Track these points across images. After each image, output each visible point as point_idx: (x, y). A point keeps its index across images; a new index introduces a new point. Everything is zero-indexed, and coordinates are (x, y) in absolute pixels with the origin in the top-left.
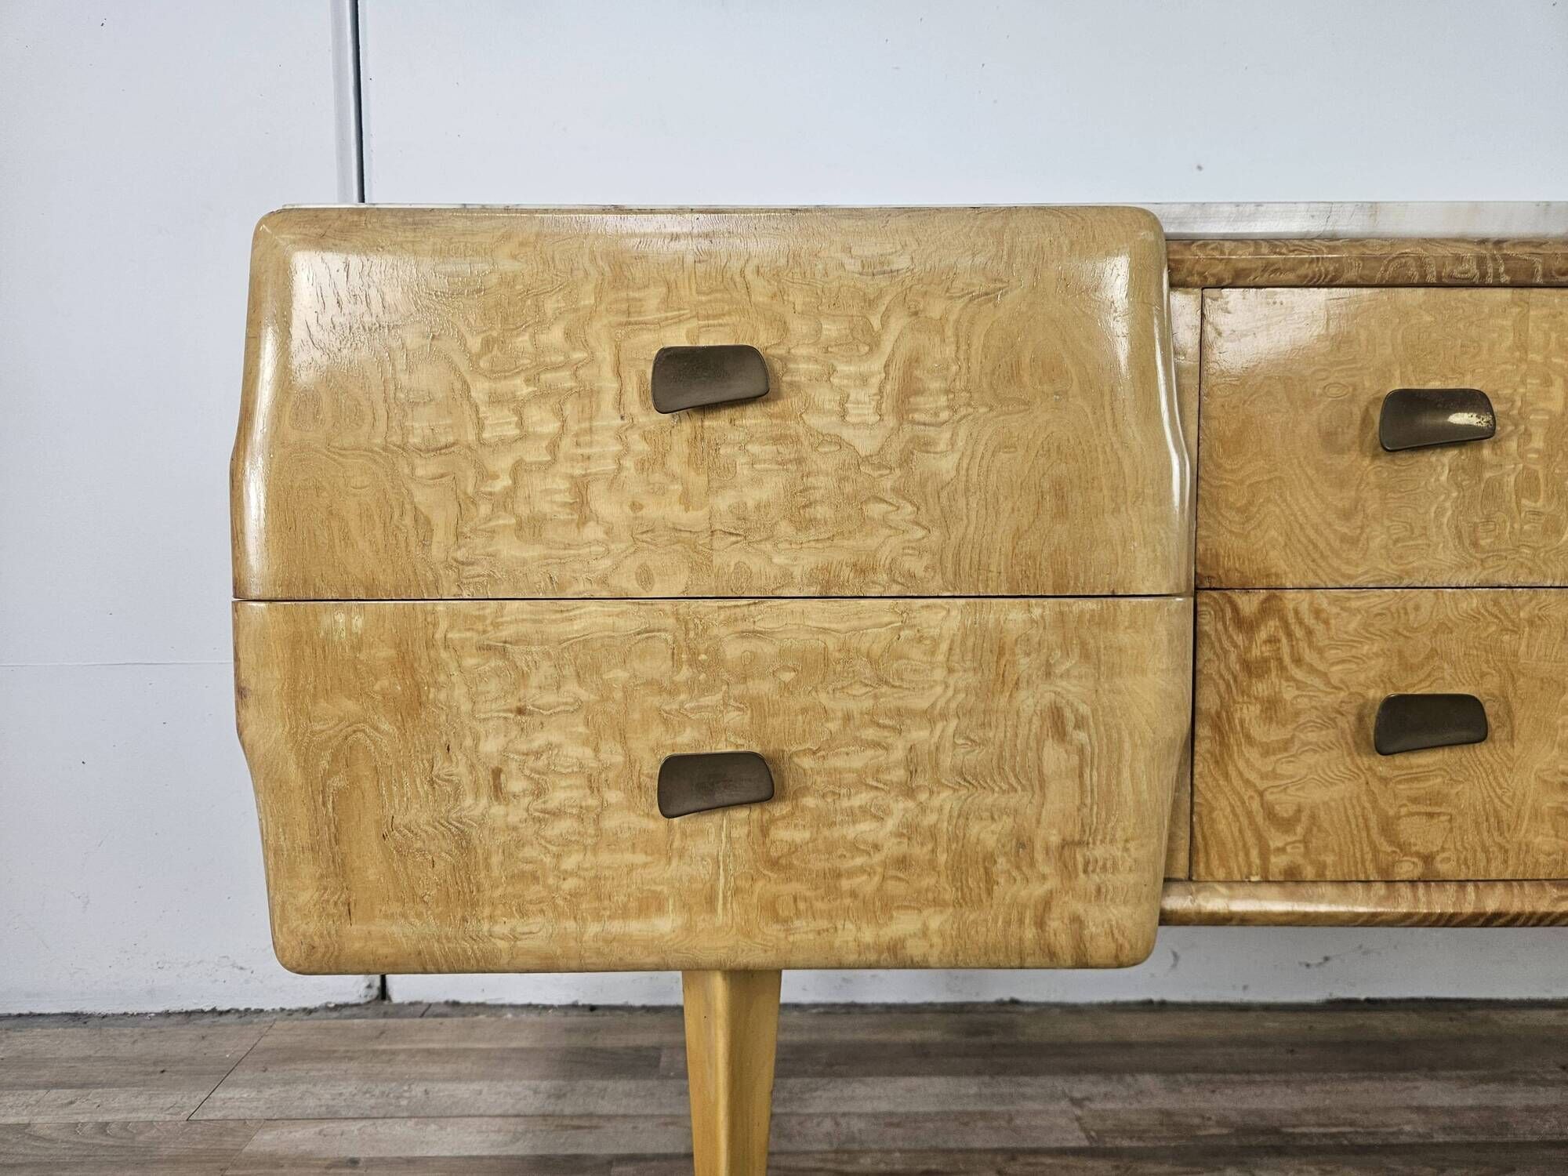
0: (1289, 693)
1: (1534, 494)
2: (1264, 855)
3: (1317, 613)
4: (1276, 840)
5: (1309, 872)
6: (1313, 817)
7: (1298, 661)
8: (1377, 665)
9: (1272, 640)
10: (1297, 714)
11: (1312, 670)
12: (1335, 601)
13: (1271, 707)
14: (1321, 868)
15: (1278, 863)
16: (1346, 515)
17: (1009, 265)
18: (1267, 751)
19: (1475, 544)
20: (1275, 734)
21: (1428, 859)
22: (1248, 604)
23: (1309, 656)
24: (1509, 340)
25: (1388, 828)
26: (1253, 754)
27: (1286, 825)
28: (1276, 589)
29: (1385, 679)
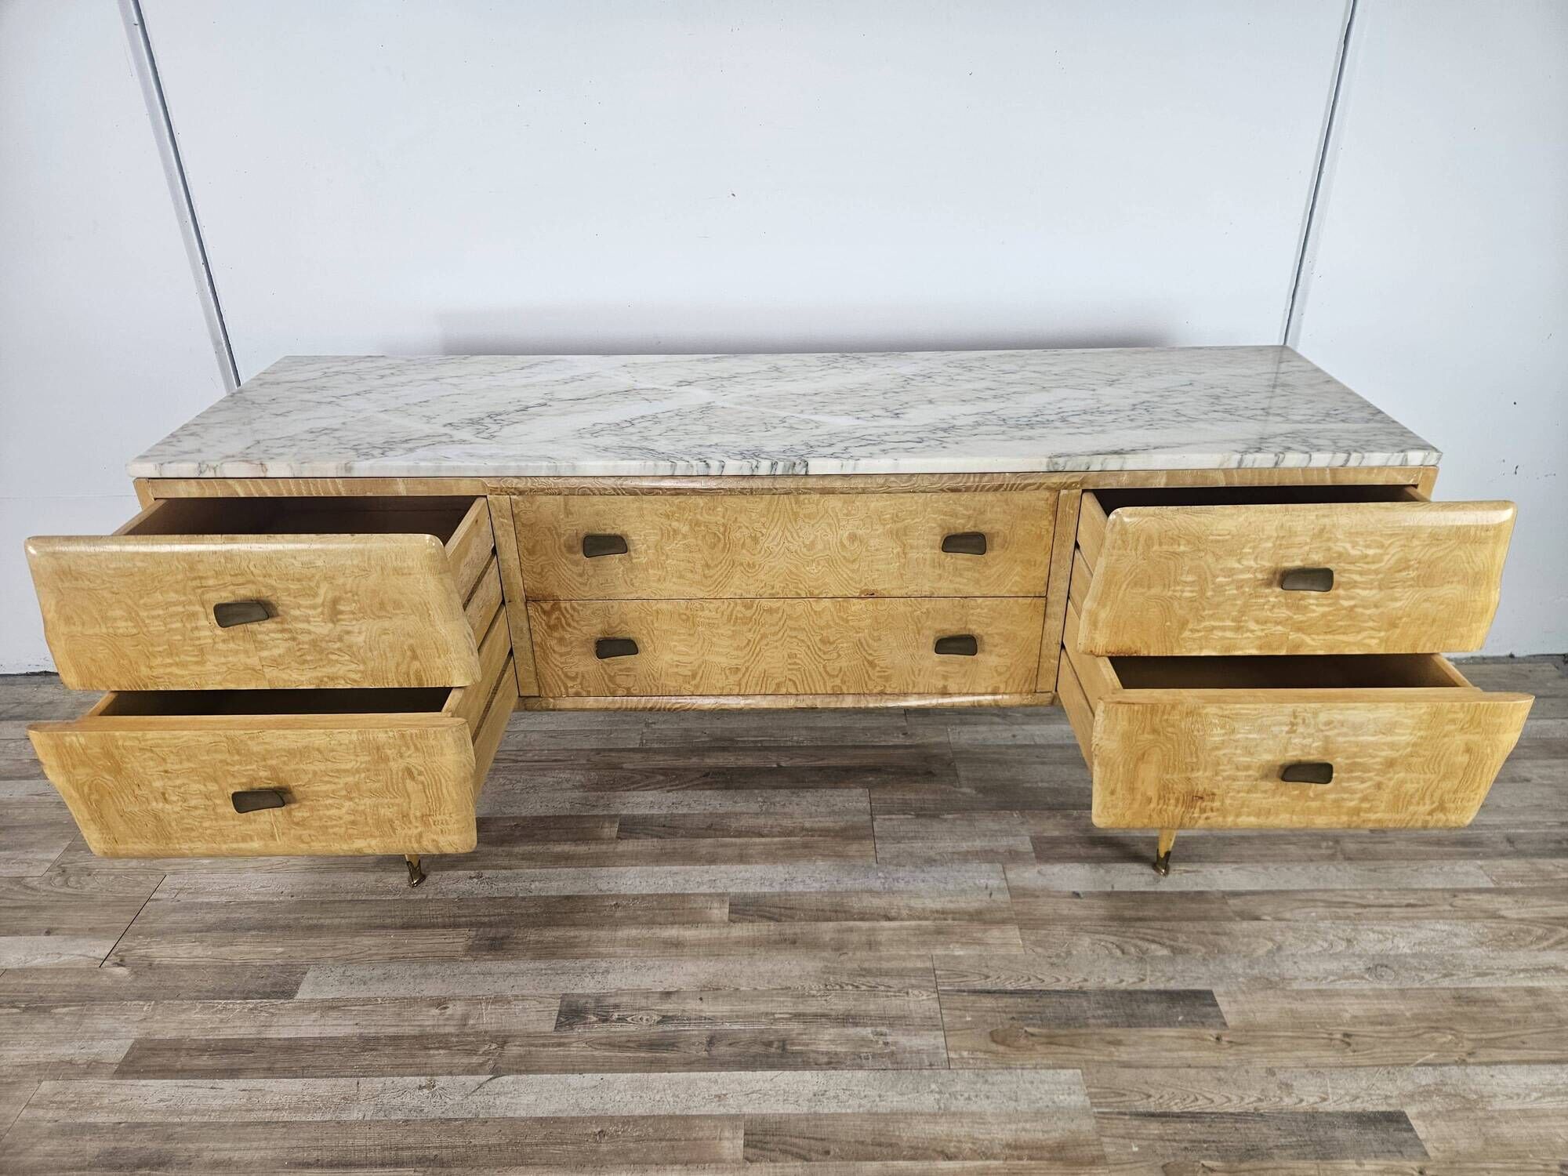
0: (567, 636)
1: (653, 567)
2: (566, 688)
3: (574, 609)
4: (570, 684)
5: (584, 693)
6: (583, 676)
7: (569, 625)
8: (599, 627)
9: (558, 618)
10: (571, 643)
11: (575, 628)
12: (580, 605)
13: (561, 640)
14: (589, 692)
15: (571, 691)
16: (581, 575)
17: (369, 564)
18: (561, 655)
19: (633, 585)
20: (563, 650)
21: (628, 689)
22: (547, 606)
23: (572, 623)
24: (635, 514)
25: (612, 679)
26: (557, 656)
27: (573, 679)
28: (557, 600)
29: (603, 631)
